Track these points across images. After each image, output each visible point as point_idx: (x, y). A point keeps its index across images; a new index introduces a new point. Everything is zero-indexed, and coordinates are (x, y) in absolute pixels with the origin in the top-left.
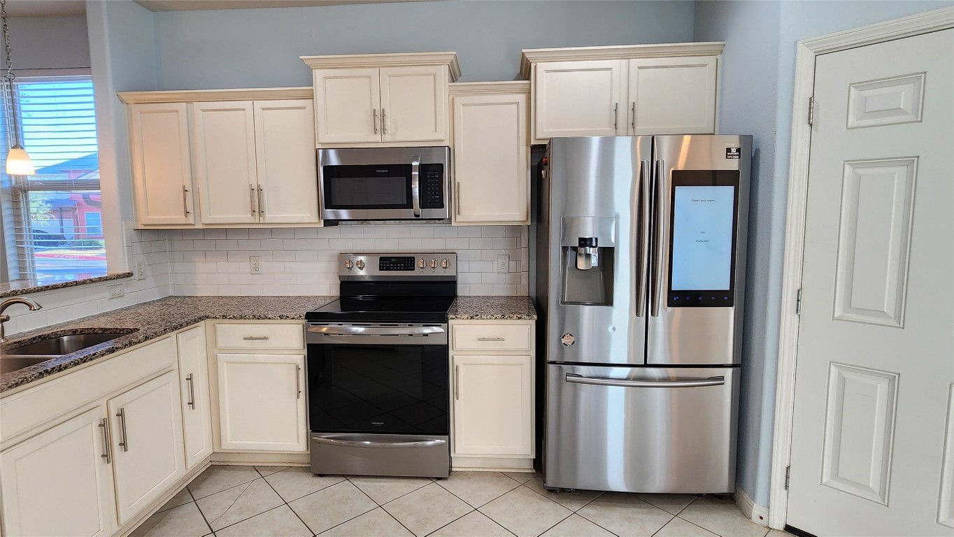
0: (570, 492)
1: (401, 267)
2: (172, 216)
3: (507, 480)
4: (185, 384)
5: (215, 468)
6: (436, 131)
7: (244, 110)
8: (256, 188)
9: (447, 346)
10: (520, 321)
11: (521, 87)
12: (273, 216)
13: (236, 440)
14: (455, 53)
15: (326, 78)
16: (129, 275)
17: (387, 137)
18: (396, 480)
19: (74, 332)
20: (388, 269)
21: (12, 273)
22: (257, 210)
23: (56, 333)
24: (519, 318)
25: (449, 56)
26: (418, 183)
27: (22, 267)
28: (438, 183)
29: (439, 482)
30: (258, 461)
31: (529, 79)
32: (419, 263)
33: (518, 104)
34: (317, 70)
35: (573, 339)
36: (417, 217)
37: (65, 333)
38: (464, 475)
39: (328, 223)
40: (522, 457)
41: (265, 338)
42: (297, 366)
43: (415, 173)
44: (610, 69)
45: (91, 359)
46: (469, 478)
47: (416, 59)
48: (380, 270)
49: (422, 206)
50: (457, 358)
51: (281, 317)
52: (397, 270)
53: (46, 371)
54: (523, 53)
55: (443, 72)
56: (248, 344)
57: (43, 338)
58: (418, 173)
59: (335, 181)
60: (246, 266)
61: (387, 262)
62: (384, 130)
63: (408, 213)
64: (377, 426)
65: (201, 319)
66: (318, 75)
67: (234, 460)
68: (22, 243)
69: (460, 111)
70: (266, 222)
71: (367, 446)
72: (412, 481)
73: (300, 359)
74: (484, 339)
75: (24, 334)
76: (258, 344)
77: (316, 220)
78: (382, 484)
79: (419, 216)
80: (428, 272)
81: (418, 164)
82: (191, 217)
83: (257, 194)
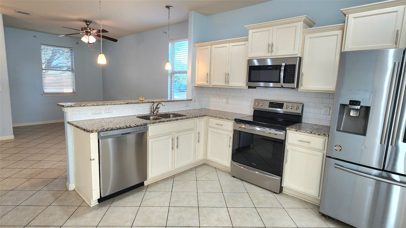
0: (334, 220)
1: (277, 107)
2: (203, 83)
3: (305, 204)
4: (197, 135)
5: (205, 164)
6: (294, 51)
7: (226, 47)
8: (227, 74)
9: (285, 140)
10: (319, 136)
11: (339, 27)
12: (232, 84)
13: (211, 157)
14: (306, 16)
15: (253, 33)
16: (191, 100)
17: (273, 54)
18: (258, 187)
19: (173, 114)
20: (272, 107)
21: (169, 97)
22: (227, 81)
23: (169, 114)
24: (319, 135)
25: (304, 17)
26: (283, 72)
27: (171, 96)
28: (292, 72)
29: (274, 194)
30: (217, 166)
31: (344, 22)
32: (285, 106)
33: (337, 35)
34: (250, 30)
35: (340, 148)
36: (282, 87)
37: (171, 114)
38: (287, 196)
39: (249, 87)
40: (314, 197)
41: (222, 125)
42: (230, 137)
43: (283, 68)
44: (396, 11)
45: (171, 121)
46: (288, 197)
47: (292, 20)
48: (269, 107)
49: (284, 82)
50: (288, 147)
51: (227, 119)
52: (276, 108)
53: (160, 121)
54: (341, 11)
55: (300, 25)
56: (216, 126)
57: (166, 114)
58: (284, 68)
59: (253, 71)
60: (224, 100)
61: (273, 104)
62: (272, 51)
63: (278, 85)
64: (254, 165)
65: (204, 116)
66: (250, 32)
67: (210, 164)
68: (172, 88)
69: (308, 41)
70: (229, 86)
71: (257, 174)
72: (264, 190)
73: (231, 134)
74: (301, 141)
75: (163, 113)
76: (220, 127)
77: (245, 86)
78: (253, 187)
79: (283, 86)
80: (289, 110)
81: (284, 64)
82: (208, 83)
83: (227, 75)
